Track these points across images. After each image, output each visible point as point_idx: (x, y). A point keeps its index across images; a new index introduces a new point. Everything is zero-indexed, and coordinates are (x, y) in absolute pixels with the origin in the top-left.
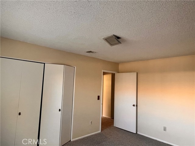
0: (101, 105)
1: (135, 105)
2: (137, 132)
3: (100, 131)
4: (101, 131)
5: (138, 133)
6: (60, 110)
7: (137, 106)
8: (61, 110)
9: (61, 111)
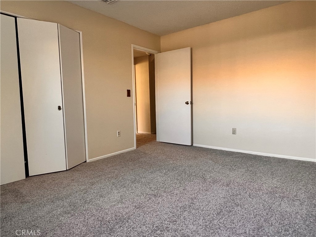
0: (134, 107)
1: (190, 103)
2: (192, 144)
3: (135, 148)
4: (137, 148)
5: (194, 145)
6: (59, 108)
7: (192, 103)
8: (62, 107)
9: (62, 110)
